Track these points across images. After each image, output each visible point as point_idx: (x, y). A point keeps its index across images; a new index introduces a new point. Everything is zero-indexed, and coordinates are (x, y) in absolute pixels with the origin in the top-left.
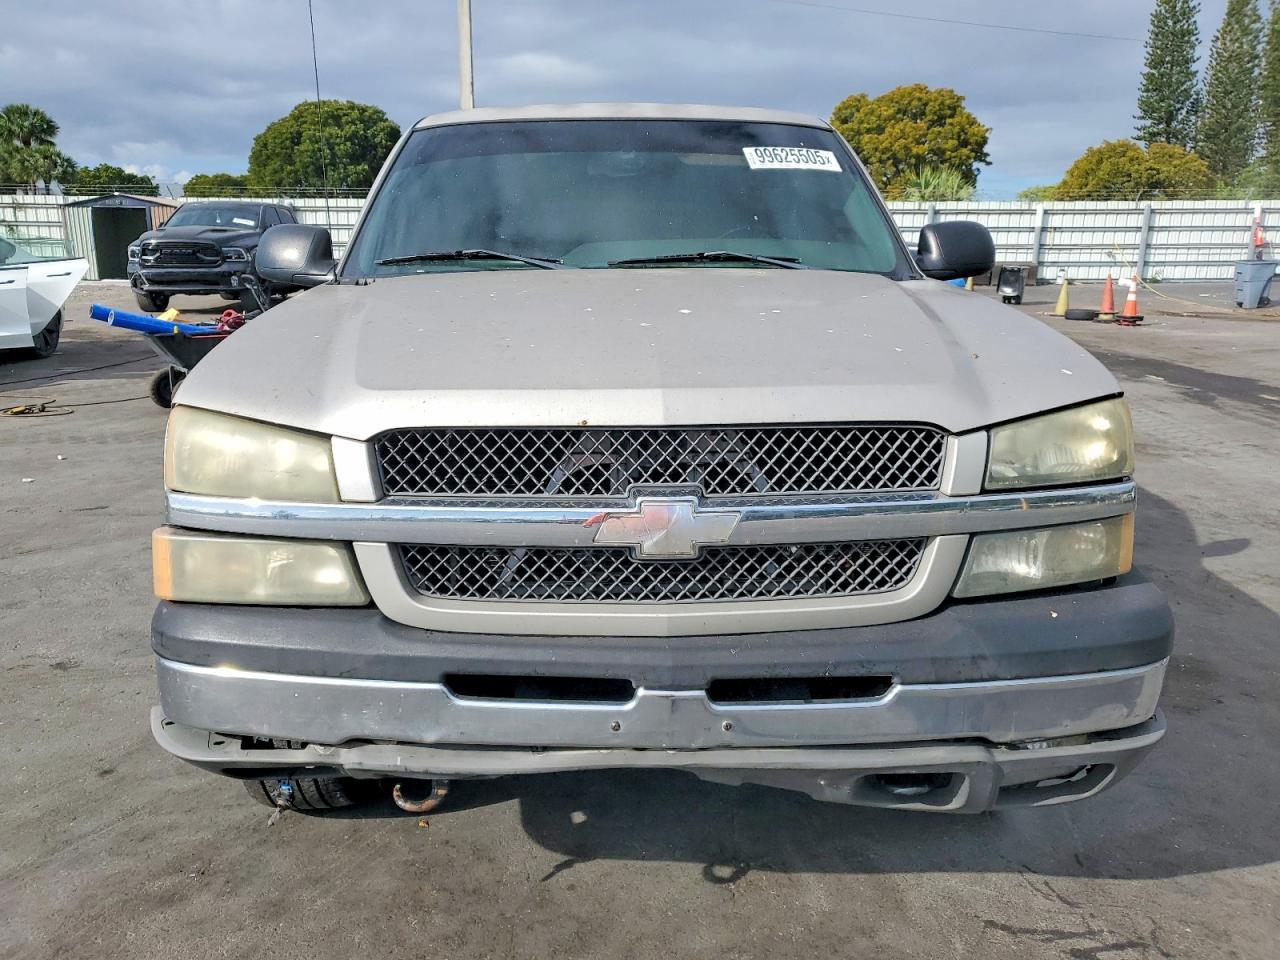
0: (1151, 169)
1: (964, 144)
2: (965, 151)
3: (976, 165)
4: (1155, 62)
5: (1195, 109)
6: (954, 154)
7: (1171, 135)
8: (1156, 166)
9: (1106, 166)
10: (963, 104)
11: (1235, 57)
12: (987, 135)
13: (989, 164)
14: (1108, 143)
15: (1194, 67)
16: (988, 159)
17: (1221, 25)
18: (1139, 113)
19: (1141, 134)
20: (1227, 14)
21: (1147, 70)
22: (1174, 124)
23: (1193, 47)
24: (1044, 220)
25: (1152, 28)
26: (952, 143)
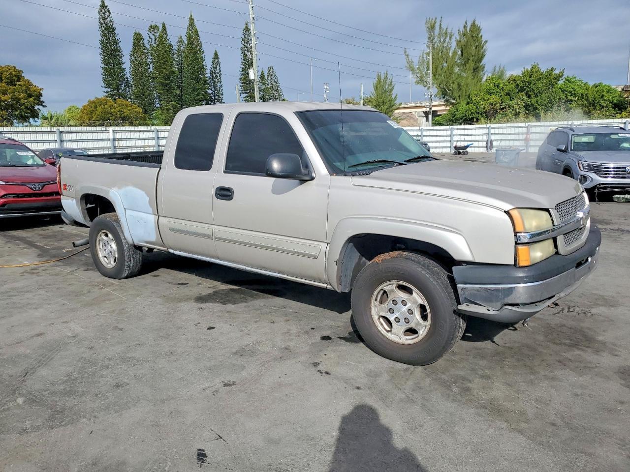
0: (120, 111)
1: (30, 96)
2: (32, 99)
3: (36, 107)
4: (106, 62)
5: (128, 84)
6: (26, 101)
7: (121, 96)
8: (122, 110)
9: (99, 109)
10: (23, 75)
11: (140, 64)
12: (41, 92)
13: (45, 106)
14: (97, 99)
15: (123, 66)
16: (44, 104)
17: (131, 49)
18: (104, 85)
19: (107, 94)
20: (133, 45)
21: (103, 66)
22: (120, 91)
23: (121, 57)
24: (114, 135)
25: (101, 47)
26: (23, 95)
